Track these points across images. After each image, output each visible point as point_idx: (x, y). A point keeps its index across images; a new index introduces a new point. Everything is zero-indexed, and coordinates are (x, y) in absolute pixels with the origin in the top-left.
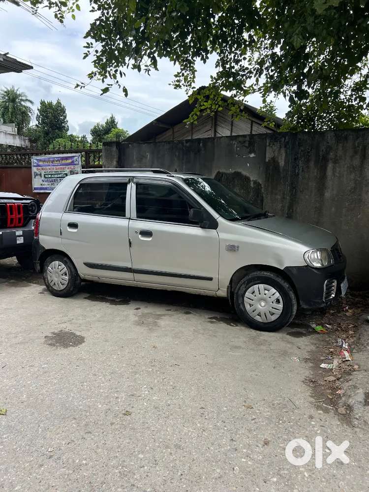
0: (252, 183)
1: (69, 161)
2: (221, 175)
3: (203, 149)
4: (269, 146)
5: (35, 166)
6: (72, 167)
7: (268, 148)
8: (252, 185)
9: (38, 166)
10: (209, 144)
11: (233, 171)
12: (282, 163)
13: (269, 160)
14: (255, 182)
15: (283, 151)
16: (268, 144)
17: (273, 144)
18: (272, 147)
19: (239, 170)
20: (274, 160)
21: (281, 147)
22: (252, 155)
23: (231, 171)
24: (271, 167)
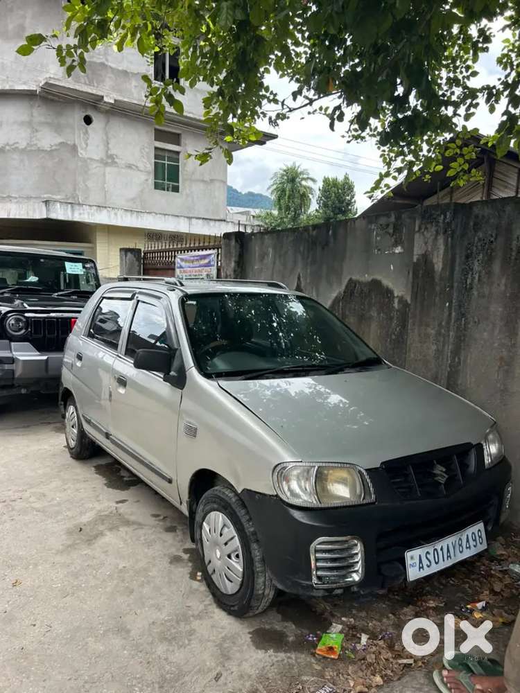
0: (396, 301)
1: (206, 261)
2: (353, 285)
3: (332, 240)
4: (419, 231)
5: (178, 268)
6: (208, 268)
7: (417, 236)
8: (396, 305)
9: (181, 267)
10: (341, 231)
11: (370, 279)
12: (438, 264)
13: (418, 259)
14: (401, 300)
15: (441, 241)
16: (417, 229)
17: (426, 228)
18: (423, 233)
19: (379, 277)
20: (426, 259)
21: (437, 233)
22: (398, 250)
23: (367, 278)
24: (421, 272)
